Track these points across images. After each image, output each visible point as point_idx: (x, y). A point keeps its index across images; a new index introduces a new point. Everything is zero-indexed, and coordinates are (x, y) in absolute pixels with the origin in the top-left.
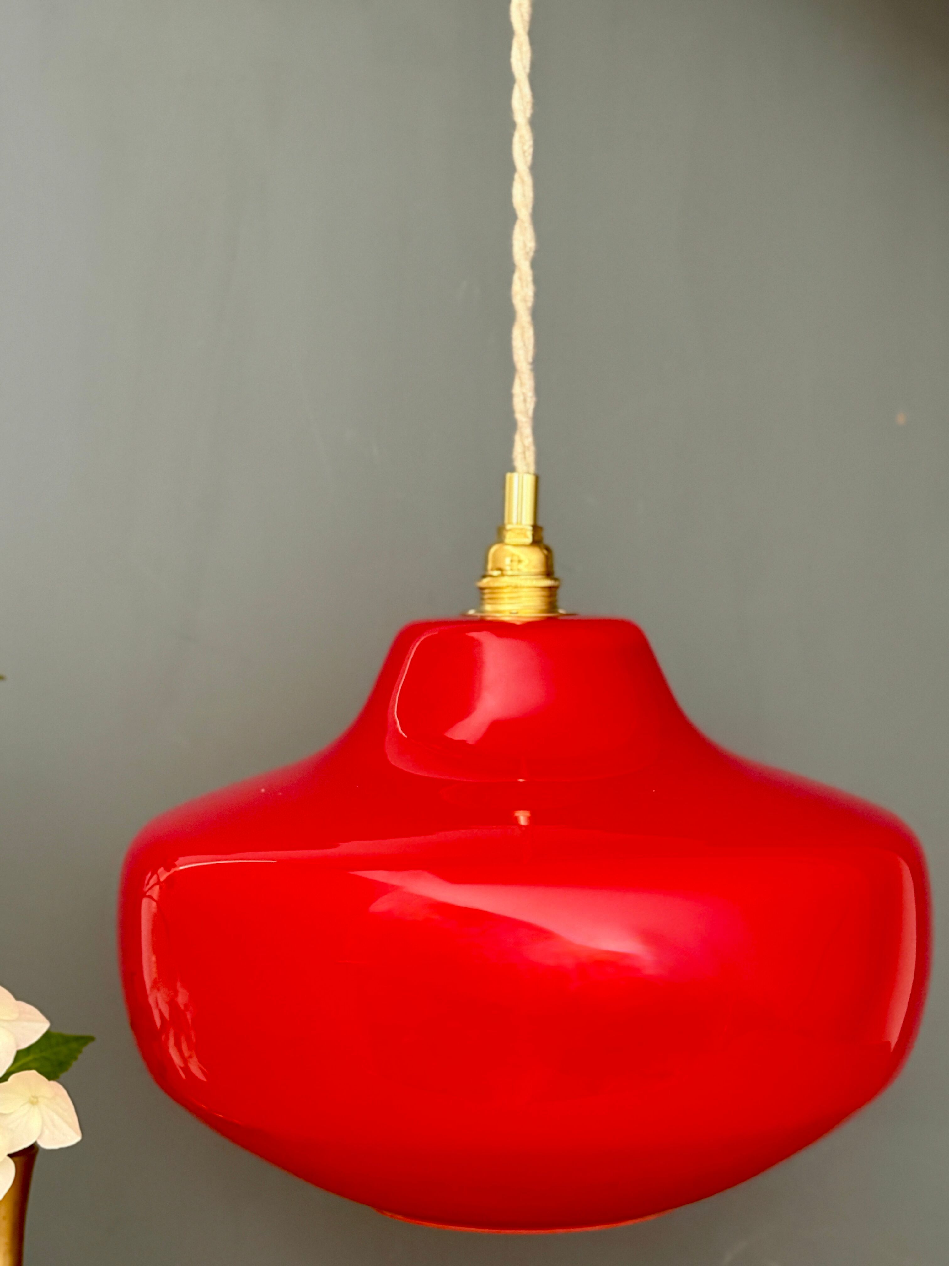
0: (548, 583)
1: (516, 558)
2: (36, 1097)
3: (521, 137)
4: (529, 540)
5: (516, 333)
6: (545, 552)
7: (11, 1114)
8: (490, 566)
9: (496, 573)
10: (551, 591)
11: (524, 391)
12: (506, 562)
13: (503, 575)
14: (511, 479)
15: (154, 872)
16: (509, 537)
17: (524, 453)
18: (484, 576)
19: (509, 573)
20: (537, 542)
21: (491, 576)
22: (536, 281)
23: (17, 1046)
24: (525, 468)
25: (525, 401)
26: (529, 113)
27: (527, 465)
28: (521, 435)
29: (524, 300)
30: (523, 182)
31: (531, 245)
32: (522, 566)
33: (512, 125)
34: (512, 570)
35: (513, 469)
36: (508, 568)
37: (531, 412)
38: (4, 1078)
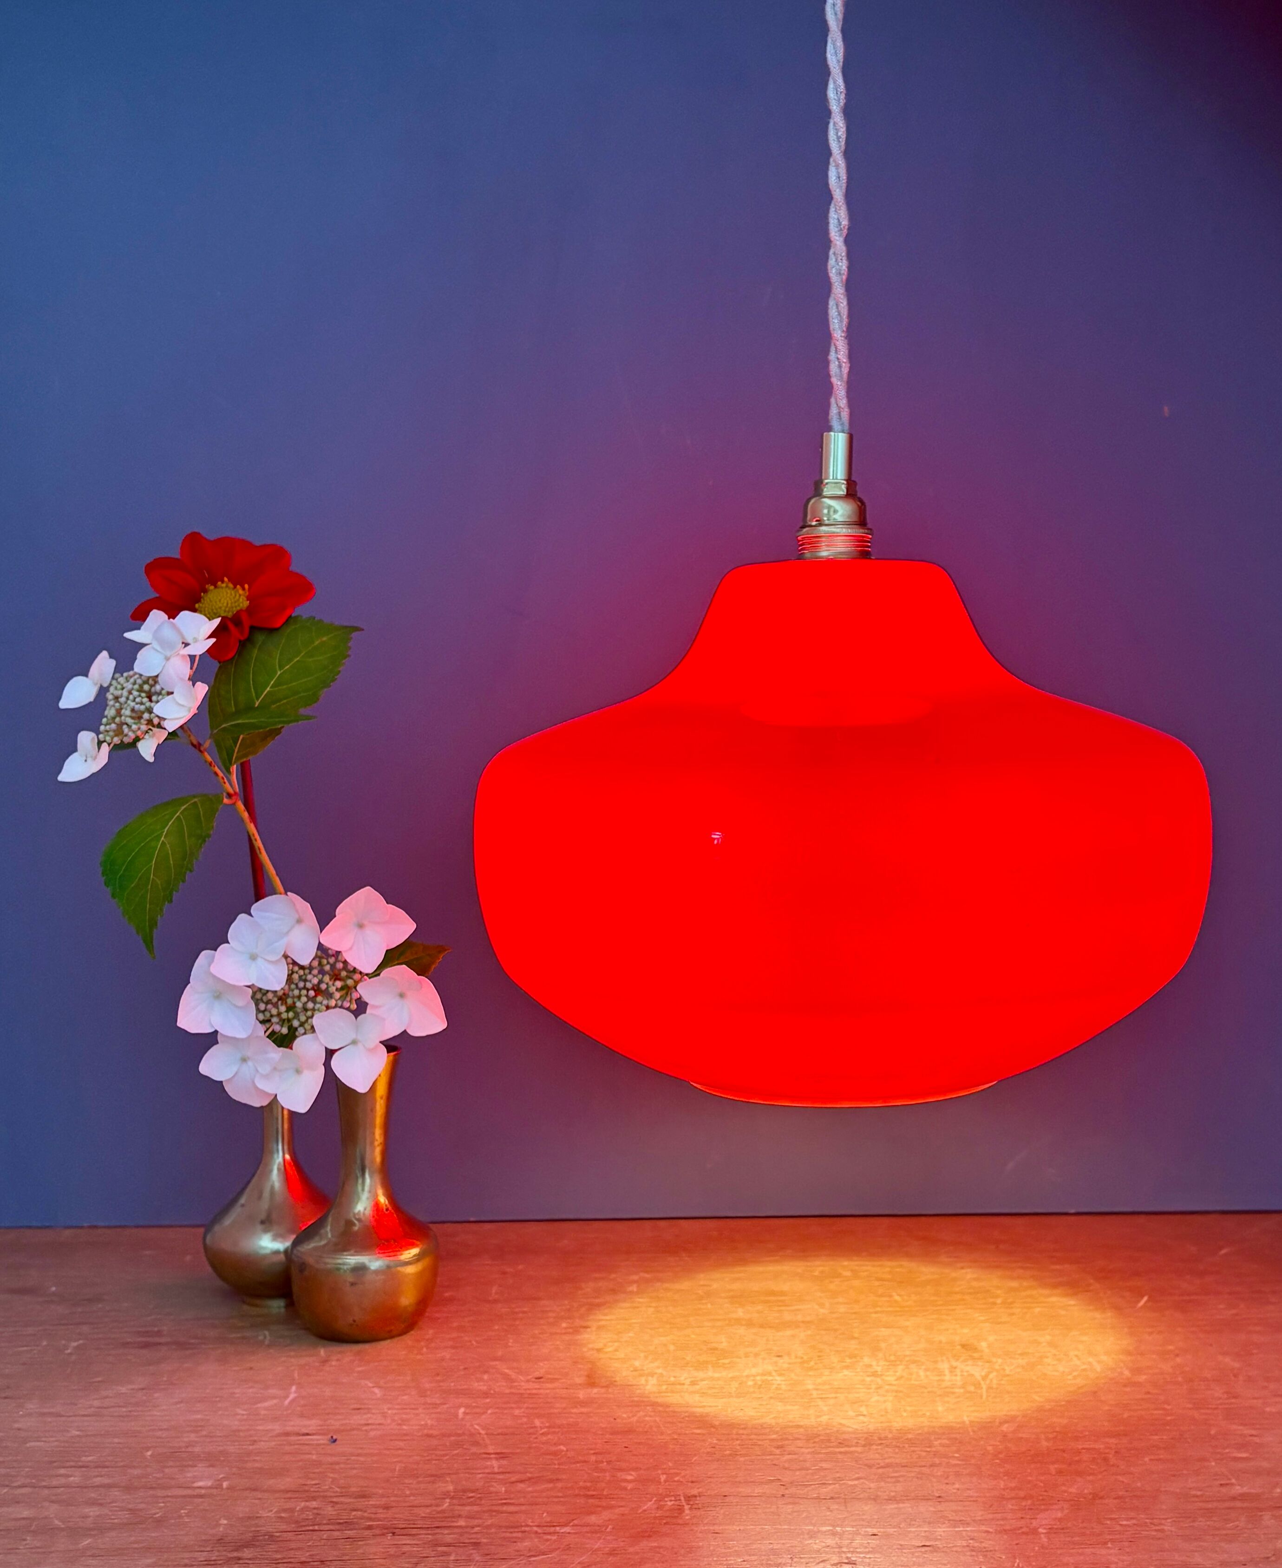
0: (861, 532)
1: (832, 509)
2: (405, 990)
3: (835, 123)
4: (844, 492)
6: (859, 503)
7: (382, 1006)
8: (809, 517)
9: (815, 523)
10: (863, 540)
11: (839, 357)
12: (824, 512)
13: (821, 525)
14: (829, 437)
16: (827, 491)
17: (839, 413)
18: (803, 527)
19: (827, 522)
20: (850, 495)
21: (811, 526)
22: (850, 257)
23: (386, 946)
24: (840, 427)
25: (840, 367)
26: (842, 102)
27: (842, 424)
28: (837, 397)
29: (839, 273)
30: (837, 166)
31: (845, 222)
32: (838, 516)
33: (828, 113)
34: (828, 520)
35: (830, 429)
36: (825, 518)
37: (845, 376)
38: (376, 973)
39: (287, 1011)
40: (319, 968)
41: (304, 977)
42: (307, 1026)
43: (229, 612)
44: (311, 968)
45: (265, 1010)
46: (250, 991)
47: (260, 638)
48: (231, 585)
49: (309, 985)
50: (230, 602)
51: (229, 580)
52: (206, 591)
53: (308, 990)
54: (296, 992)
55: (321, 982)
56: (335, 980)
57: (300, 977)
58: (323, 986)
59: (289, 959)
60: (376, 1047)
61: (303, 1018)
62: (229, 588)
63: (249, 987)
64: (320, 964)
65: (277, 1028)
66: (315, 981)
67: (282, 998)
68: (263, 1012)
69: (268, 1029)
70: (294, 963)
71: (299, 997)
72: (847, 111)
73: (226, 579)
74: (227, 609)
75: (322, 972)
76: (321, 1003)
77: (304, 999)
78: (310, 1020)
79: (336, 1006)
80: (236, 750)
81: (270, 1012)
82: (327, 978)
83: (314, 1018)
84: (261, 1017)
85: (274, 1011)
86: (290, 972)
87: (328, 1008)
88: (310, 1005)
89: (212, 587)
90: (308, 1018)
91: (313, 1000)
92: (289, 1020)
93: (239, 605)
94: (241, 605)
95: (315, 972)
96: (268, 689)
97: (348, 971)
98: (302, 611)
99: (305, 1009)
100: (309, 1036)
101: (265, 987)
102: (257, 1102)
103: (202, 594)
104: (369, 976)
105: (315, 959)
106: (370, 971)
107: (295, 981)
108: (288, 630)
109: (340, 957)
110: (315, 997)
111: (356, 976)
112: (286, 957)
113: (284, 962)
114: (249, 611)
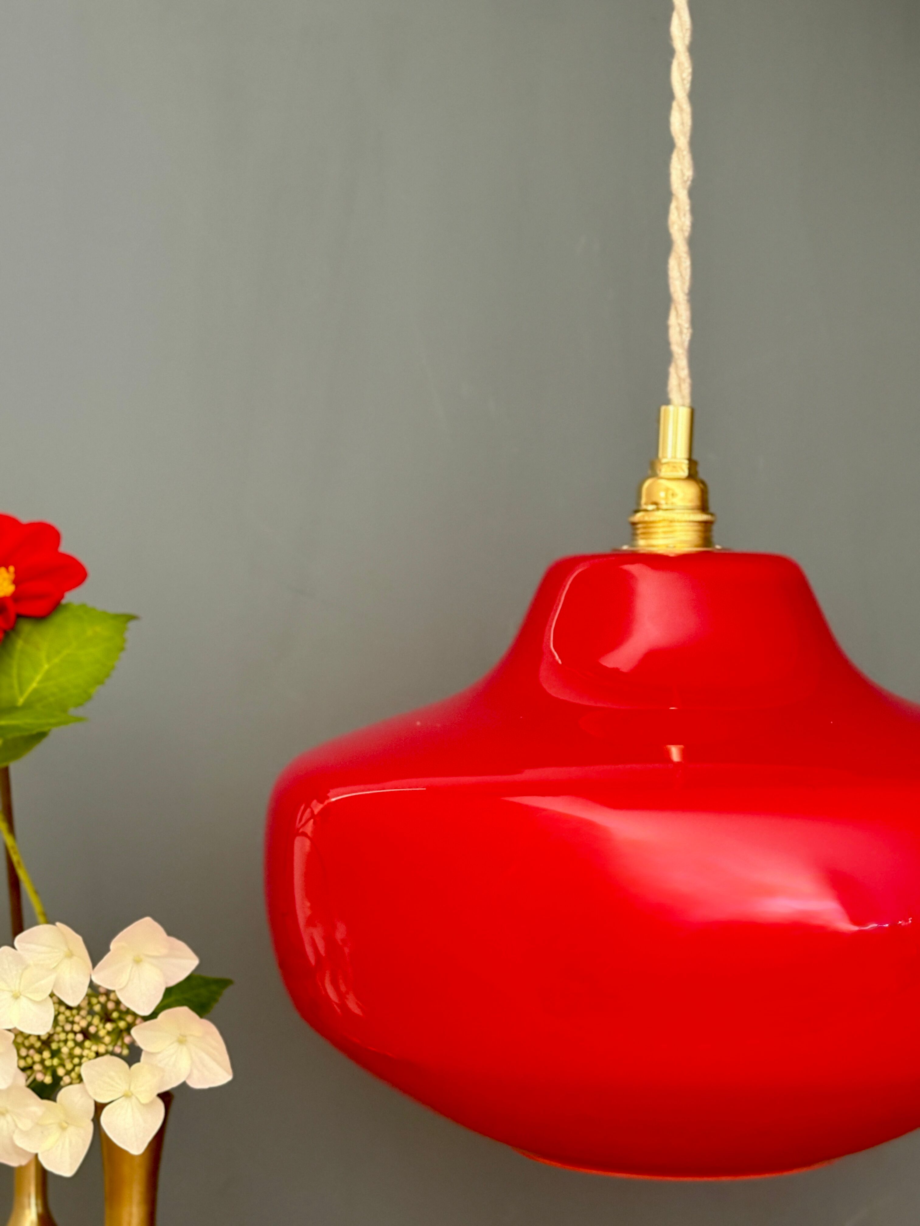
0: (704, 517)
1: (670, 492)
2: (184, 1036)
3: (680, 64)
4: (685, 473)
5: (672, 263)
6: (701, 486)
7: (159, 1053)
8: (644, 500)
9: (650, 507)
10: (706, 526)
11: (680, 321)
12: (661, 495)
13: (658, 509)
14: (666, 411)
15: (308, 806)
16: (664, 471)
17: (679, 385)
18: (637, 511)
19: (664, 507)
20: (692, 476)
21: (646, 511)
22: (694, 211)
23: (166, 983)
24: (680, 401)
25: (681, 332)
26: (687, 40)
27: (683, 397)
28: (677, 367)
29: (681, 230)
30: (681, 110)
31: (689, 173)
32: (676, 500)
33: (670, 52)
34: (667, 504)
35: (668, 402)
36: (662, 502)
37: (686, 344)
38: (154, 1015)
39: (52, 1057)
40: (87, 1008)
41: (71, 1019)
42: (73, 1075)
44: (79, 1008)
45: (27, 1056)
46: (12, 1036)
49: (77, 1028)
53: (75, 1033)
54: (63, 1036)
55: (90, 1024)
56: (105, 1024)
57: (67, 1018)
58: (92, 1030)
59: (54, 998)
60: (152, 1103)
61: (69, 1066)
63: (9, 1030)
64: (90, 1004)
65: (40, 1077)
66: (84, 1024)
67: (46, 1042)
68: (25, 1058)
69: (29, 1077)
70: (61, 1003)
71: (66, 1041)
72: (693, 49)
75: (91, 1013)
76: (90, 1049)
77: (71, 1044)
78: (77, 1069)
79: (107, 1052)
81: (32, 1058)
82: (96, 1020)
83: (83, 1066)
84: (22, 1064)
85: (37, 1058)
86: (57, 1013)
87: (98, 1054)
88: (77, 1051)
90: (75, 1066)
91: (81, 1045)
92: (52, 1066)
93: (3, 590)
95: (83, 1013)
96: (34, 685)
97: (120, 1012)
98: (71, 597)
99: (71, 1056)
100: (76, 1087)
101: (27, 1031)
102: (14, 1163)
104: (146, 1019)
105: (84, 999)
106: (147, 1012)
107: (61, 1024)
108: (58, 619)
109: (112, 996)
110: (83, 1042)
111: (129, 1019)
112: (52, 995)
113: (50, 1002)
114: (14, 597)
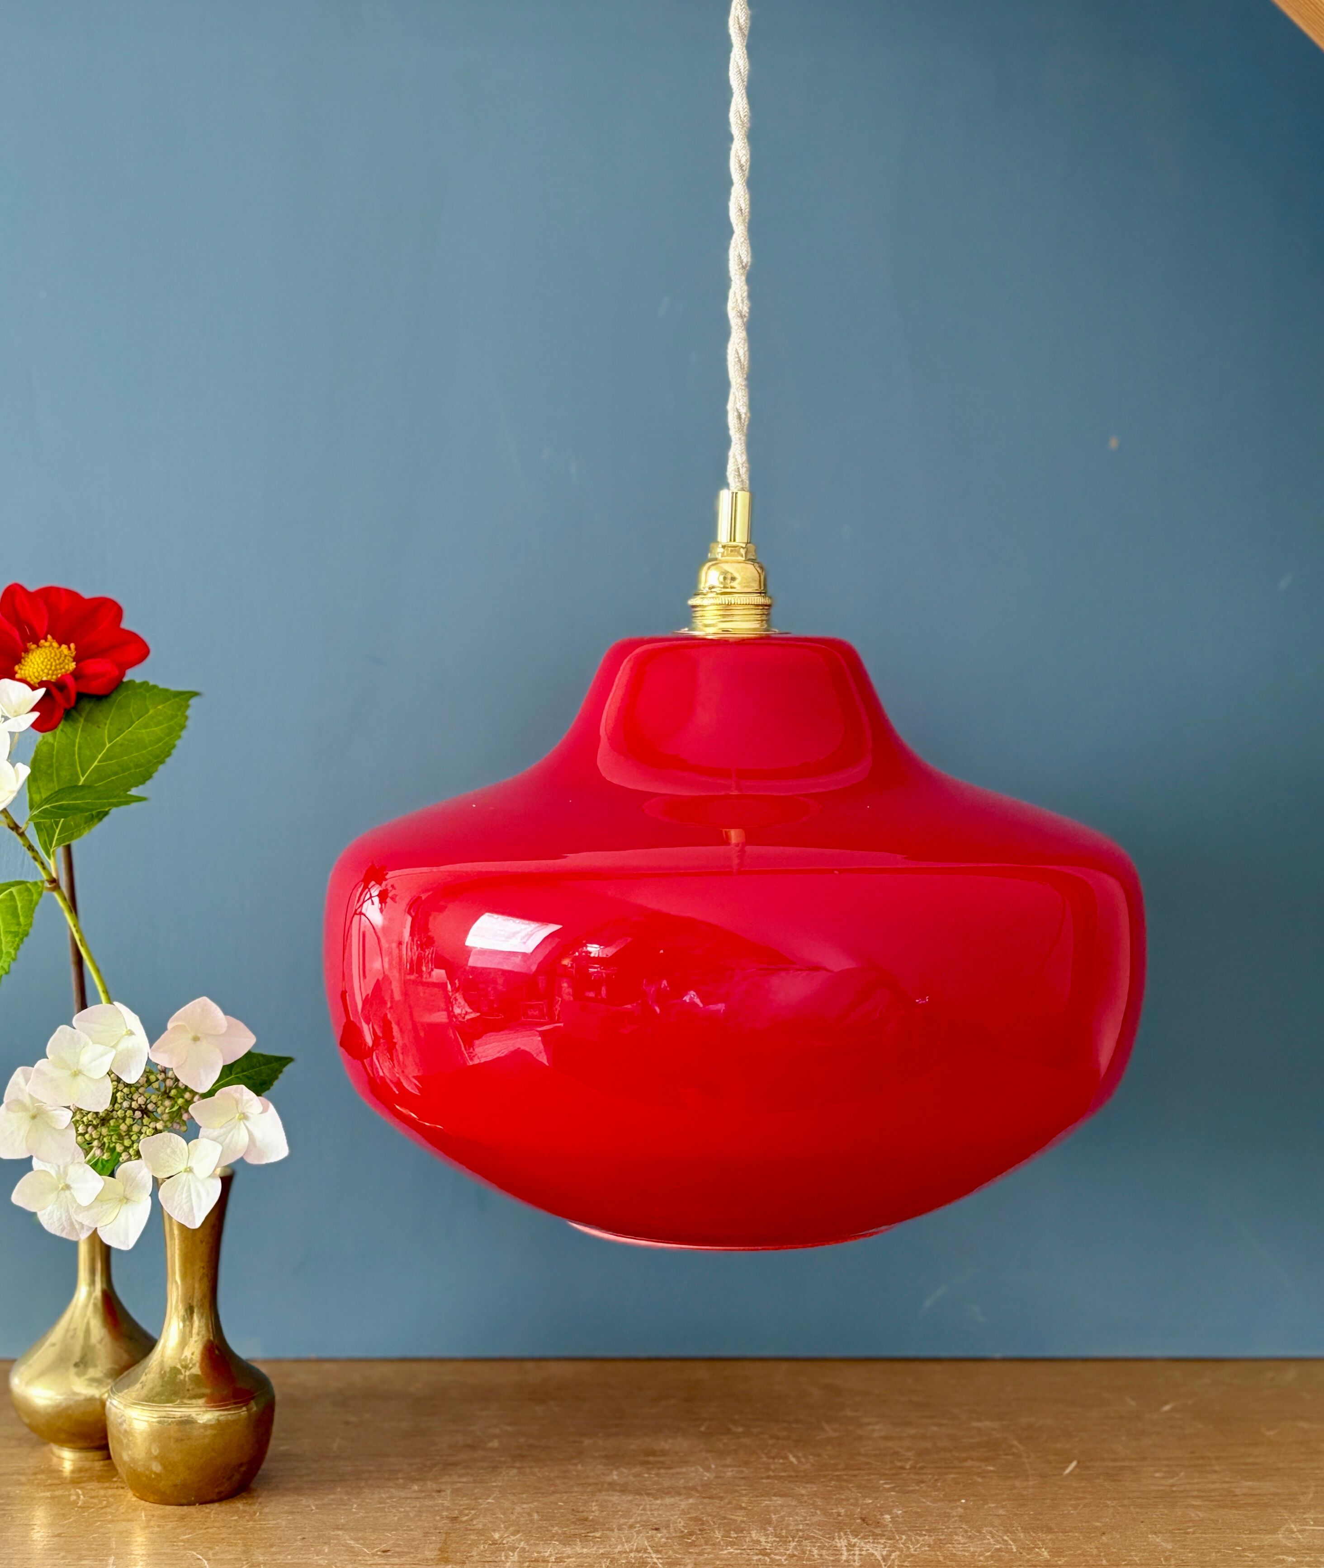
0: (763, 600)
1: (729, 576)
2: (243, 1112)
3: (738, 150)
4: (742, 557)
6: (760, 569)
8: (701, 584)
10: (767, 609)
11: (738, 406)
13: (715, 593)
14: (723, 494)
16: (723, 555)
17: (737, 469)
18: (695, 594)
19: (722, 591)
20: (750, 560)
21: (704, 594)
23: (225, 1060)
24: (738, 484)
25: (739, 417)
26: (745, 126)
27: (741, 481)
28: (735, 452)
29: (739, 315)
30: (739, 196)
31: (746, 259)
32: (734, 584)
33: (728, 139)
34: (724, 588)
35: (725, 485)
36: (720, 586)
37: (745, 428)
38: (211, 1093)
39: (111, 1133)
40: (145, 1085)
41: (129, 1096)
42: (131, 1151)
43: (52, 675)
44: (137, 1086)
45: (86, 1132)
46: (70, 1113)
47: (87, 706)
48: (55, 644)
49: (134, 1105)
50: (54, 664)
51: (54, 638)
52: (27, 651)
53: (134, 1111)
54: (120, 1113)
55: (148, 1101)
56: (164, 1099)
57: (125, 1096)
58: (150, 1107)
59: (112, 1076)
60: (209, 1179)
61: (127, 1143)
62: (53, 648)
63: (68, 1107)
64: (148, 1081)
65: (98, 1152)
66: (141, 1100)
67: (104, 1120)
68: (83, 1134)
69: (88, 1154)
70: (119, 1080)
71: (124, 1119)
73: (49, 637)
74: (50, 672)
75: (150, 1090)
76: (148, 1126)
77: (129, 1121)
78: (135, 1146)
79: (165, 1129)
80: (57, 831)
81: (90, 1134)
82: (155, 1097)
83: (141, 1142)
84: (81, 1140)
85: (95, 1134)
86: (115, 1090)
87: (156, 1131)
88: (136, 1128)
89: (34, 646)
90: (133, 1142)
91: (139, 1122)
92: (111, 1145)
93: (64, 668)
94: (67, 667)
95: (142, 1090)
96: (96, 763)
97: (179, 1089)
99: (130, 1133)
100: (134, 1163)
101: (87, 1109)
102: (72, 1237)
103: (23, 654)
104: (204, 1096)
105: (142, 1076)
106: (204, 1090)
107: (119, 1100)
108: (119, 697)
109: (170, 1074)
110: (142, 1117)
111: (187, 1095)
112: (109, 1073)
113: (108, 1080)
114: (76, 675)
